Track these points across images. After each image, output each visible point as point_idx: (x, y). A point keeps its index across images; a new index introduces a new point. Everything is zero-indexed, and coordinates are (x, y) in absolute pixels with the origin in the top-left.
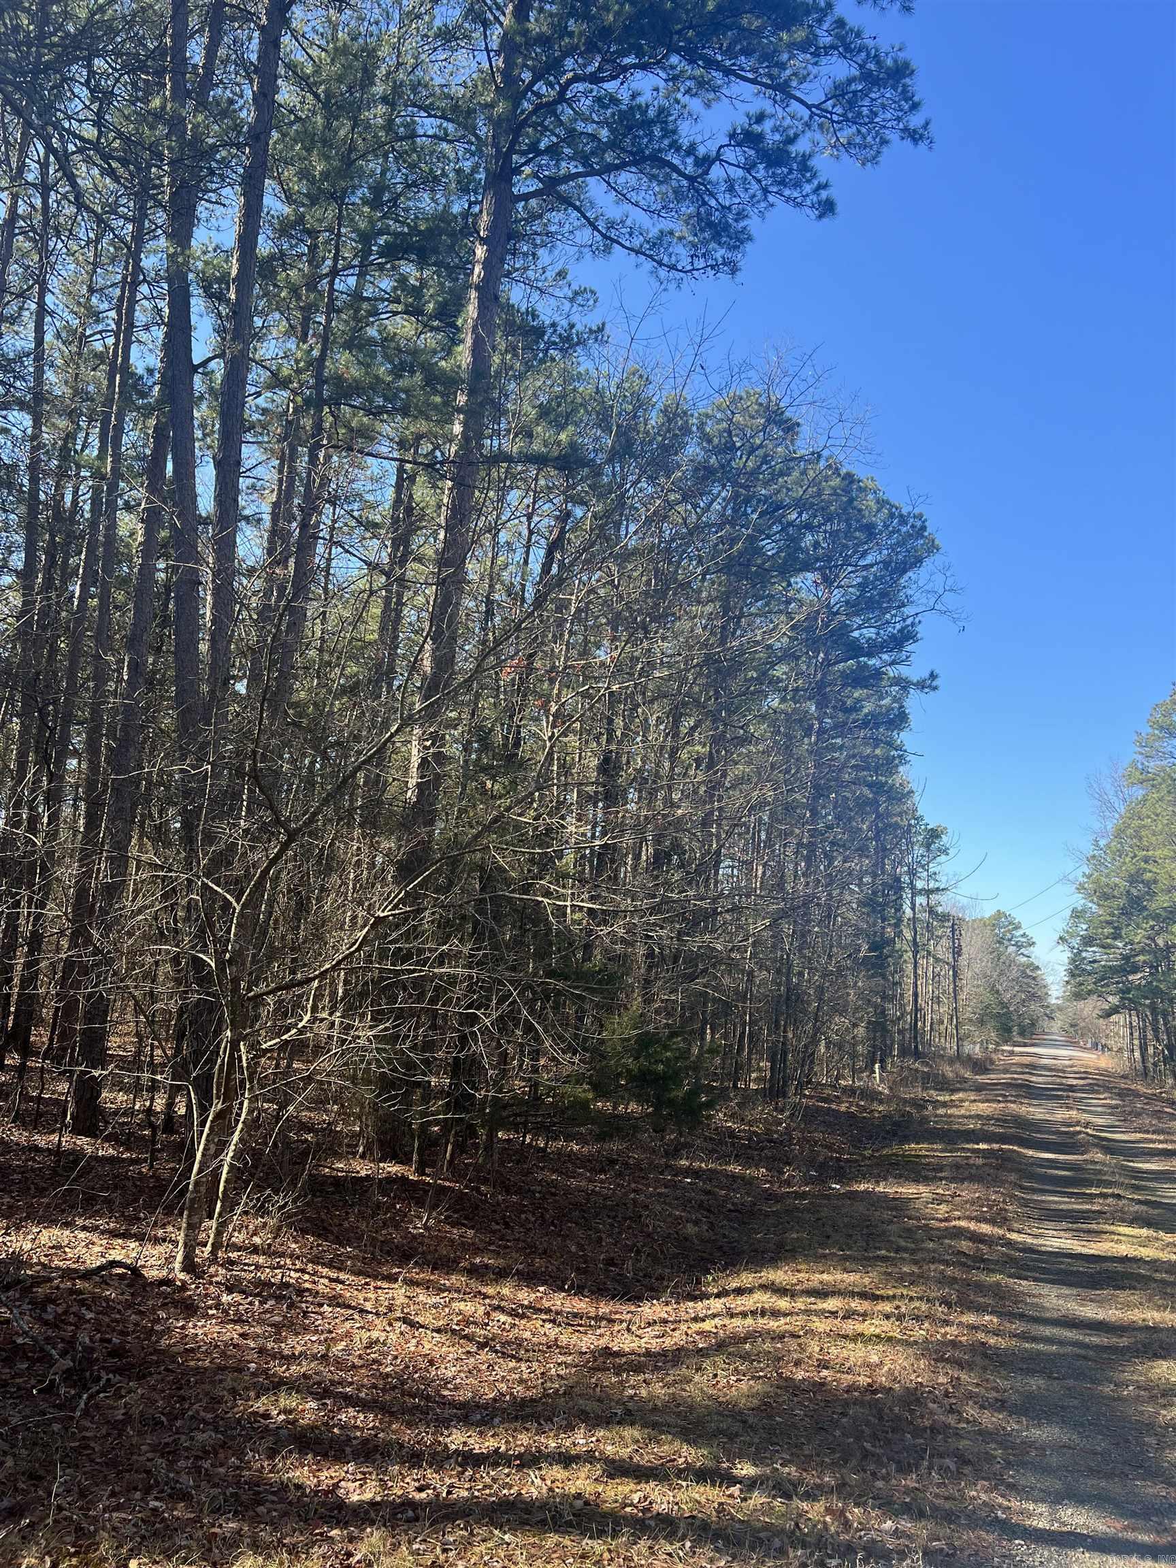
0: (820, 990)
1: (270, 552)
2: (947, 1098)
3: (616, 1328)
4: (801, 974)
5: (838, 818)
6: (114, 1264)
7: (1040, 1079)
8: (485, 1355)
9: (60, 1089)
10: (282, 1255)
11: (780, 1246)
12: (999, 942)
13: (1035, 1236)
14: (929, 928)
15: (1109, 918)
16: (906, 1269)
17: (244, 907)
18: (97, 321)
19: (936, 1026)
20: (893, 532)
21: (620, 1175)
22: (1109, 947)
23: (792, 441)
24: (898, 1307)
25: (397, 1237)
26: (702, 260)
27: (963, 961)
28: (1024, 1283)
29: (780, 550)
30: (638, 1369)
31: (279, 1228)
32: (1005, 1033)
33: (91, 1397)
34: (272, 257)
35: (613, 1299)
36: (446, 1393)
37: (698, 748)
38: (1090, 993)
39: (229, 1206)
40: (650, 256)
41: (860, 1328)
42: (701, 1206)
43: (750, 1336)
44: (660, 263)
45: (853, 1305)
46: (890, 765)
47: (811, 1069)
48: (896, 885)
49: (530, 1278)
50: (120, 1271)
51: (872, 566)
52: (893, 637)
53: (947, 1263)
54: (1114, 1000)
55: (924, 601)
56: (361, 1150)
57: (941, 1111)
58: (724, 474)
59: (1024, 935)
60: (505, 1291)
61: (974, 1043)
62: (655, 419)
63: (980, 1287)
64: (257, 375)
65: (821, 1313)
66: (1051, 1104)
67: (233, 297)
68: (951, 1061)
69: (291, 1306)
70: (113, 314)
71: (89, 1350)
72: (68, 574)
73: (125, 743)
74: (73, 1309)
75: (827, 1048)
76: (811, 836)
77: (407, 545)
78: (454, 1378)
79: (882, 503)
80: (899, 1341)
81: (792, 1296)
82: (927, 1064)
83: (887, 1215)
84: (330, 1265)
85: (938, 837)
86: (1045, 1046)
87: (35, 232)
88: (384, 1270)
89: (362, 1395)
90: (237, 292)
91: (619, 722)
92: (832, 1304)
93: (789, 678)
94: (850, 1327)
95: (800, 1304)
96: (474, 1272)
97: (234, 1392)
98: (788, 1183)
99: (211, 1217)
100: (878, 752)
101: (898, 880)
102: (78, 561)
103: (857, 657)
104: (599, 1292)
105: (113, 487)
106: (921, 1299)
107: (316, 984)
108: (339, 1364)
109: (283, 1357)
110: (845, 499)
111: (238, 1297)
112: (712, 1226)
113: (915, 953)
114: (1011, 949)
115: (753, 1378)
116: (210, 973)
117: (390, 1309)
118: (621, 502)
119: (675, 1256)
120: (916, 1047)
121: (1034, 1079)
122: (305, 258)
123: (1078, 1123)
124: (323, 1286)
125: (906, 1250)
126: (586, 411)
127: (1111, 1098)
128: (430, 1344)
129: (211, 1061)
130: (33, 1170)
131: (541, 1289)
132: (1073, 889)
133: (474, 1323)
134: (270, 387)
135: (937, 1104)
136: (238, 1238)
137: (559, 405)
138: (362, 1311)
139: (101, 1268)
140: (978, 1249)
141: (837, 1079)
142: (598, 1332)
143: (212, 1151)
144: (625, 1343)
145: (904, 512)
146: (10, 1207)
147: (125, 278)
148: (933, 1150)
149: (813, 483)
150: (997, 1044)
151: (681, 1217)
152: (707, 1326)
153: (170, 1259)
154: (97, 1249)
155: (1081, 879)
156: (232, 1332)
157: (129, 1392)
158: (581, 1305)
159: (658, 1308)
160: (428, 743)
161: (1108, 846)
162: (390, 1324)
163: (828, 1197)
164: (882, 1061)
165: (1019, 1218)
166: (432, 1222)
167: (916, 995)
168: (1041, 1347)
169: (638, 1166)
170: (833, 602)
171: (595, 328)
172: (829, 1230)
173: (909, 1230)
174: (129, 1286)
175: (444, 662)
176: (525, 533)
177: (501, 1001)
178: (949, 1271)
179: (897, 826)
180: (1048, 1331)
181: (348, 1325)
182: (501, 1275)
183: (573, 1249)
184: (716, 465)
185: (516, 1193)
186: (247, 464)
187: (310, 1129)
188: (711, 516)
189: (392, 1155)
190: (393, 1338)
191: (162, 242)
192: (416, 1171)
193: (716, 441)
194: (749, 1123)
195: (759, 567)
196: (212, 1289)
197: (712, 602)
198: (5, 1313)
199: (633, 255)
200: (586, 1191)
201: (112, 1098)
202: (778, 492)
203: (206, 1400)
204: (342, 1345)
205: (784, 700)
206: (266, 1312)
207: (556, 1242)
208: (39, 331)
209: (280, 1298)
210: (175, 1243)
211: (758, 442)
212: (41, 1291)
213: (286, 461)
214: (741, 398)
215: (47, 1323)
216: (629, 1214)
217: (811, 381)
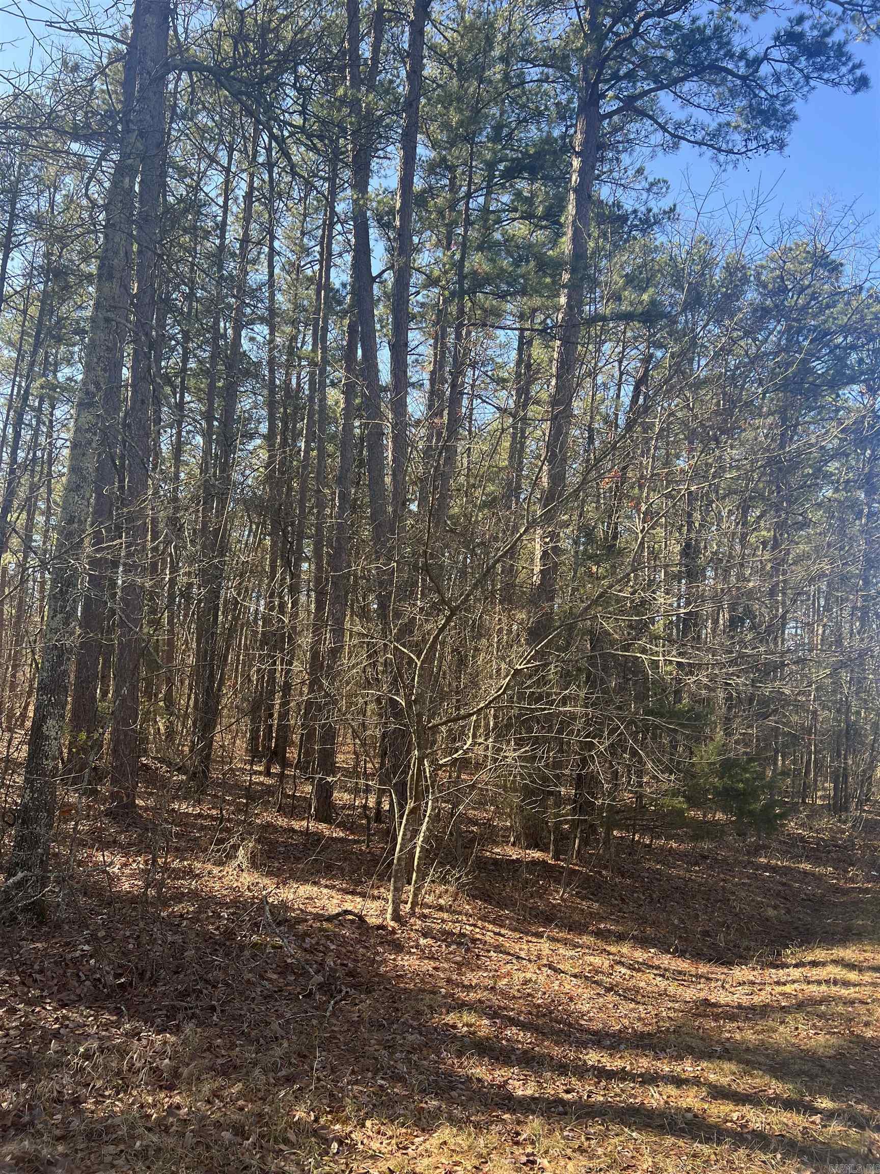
1: (430, 407)
3: (713, 985)
4: (858, 713)
6: (347, 912)
8: (611, 997)
9: (306, 790)
10: (460, 913)
11: (848, 930)
17: (423, 662)
18: (308, 255)
21: (711, 867)
23: (837, 280)
25: (541, 905)
26: (754, 142)
29: (828, 369)
30: (733, 1018)
31: (457, 894)
33: (336, 1003)
34: (424, 191)
35: (709, 961)
36: (583, 1022)
37: (764, 533)
39: (422, 876)
40: (711, 146)
42: (778, 894)
43: (825, 1000)
44: (720, 150)
47: (869, 790)
49: (643, 942)
50: (350, 917)
56: (512, 839)
58: (779, 312)
60: (625, 950)
62: (718, 275)
64: (416, 279)
67: (398, 224)
69: (468, 950)
70: (318, 248)
71: (334, 970)
72: (297, 435)
73: (339, 550)
74: (322, 942)
76: (864, 601)
77: (527, 392)
78: (588, 1012)
81: (860, 971)
84: (493, 922)
87: (266, 198)
88: (533, 928)
89: (522, 1018)
90: (400, 220)
91: (697, 515)
93: (841, 473)
95: (867, 977)
96: (598, 934)
97: (431, 1007)
98: (852, 880)
99: (410, 884)
102: (303, 425)
104: (698, 956)
105: (323, 371)
107: (474, 718)
108: (504, 994)
109: (464, 986)
111: (430, 941)
112: (788, 911)
115: (829, 1033)
116: (402, 710)
117: (539, 957)
118: (693, 343)
119: (759, 933)
122: (447, 188)
124: (489, 937)
126: (662, 274)
128: (570, 985)
129: (405, 773)
130: (292, 845)
131: (652, 950)
133: (602, 972)
134: (425, 286)
136: (429, 899)
137: (641, 273)
138: (518, 958)
139: (338, 915)
142: (699, 987)
143: (408, 837)
144: (721, 997)
146: (279, 870)
147: (325, 221)
149: (856, 311)
151: (762, 903)
152: (788, 989)
153: (383, 911)
154: (335, 901)
156: (428, 966)
157: (361, 1002)
158: (683, 965)
159: (746, 972)
160: (547, 540)
162: (539, 969)
166: (566, 895)
169: (725, 862)
170: (877, 407)
171: (667, 209)
174: (357, 928)
175: (557, 478)
176: (617, 374)
177: (611, 732)
181: (509, 967)
182: (621, 938)
183: (676, 922)
184: (772, 305)
185: (629, 877)
186: (412, 345)
187: (475, 823)
188: (768, 347)
189: (536, 846)
190: (542, 979)
191: (349, 192)
192: (553, 857)
193: (770, 286)
194: (817, 831)
195: (811, 384)
196: (413, 934)
197: (772, 414)
198: (278, 941)
199: (697, 146)
200: (684, 879)
201: (341, 797)
202: (826, 321)
203: (412, 1012)
204: (505, 981)
205: (837, 490)
206: (450, 953)
207: (663, 916)
208: (271, 267)
209: (460, 944)
210: (387, 900)
211: (807, 283)
212: (301, 928)
213: (439, 339)
214: (791, 249)
215: (305, 950)
216: (720, 898)
217: (852, 227)
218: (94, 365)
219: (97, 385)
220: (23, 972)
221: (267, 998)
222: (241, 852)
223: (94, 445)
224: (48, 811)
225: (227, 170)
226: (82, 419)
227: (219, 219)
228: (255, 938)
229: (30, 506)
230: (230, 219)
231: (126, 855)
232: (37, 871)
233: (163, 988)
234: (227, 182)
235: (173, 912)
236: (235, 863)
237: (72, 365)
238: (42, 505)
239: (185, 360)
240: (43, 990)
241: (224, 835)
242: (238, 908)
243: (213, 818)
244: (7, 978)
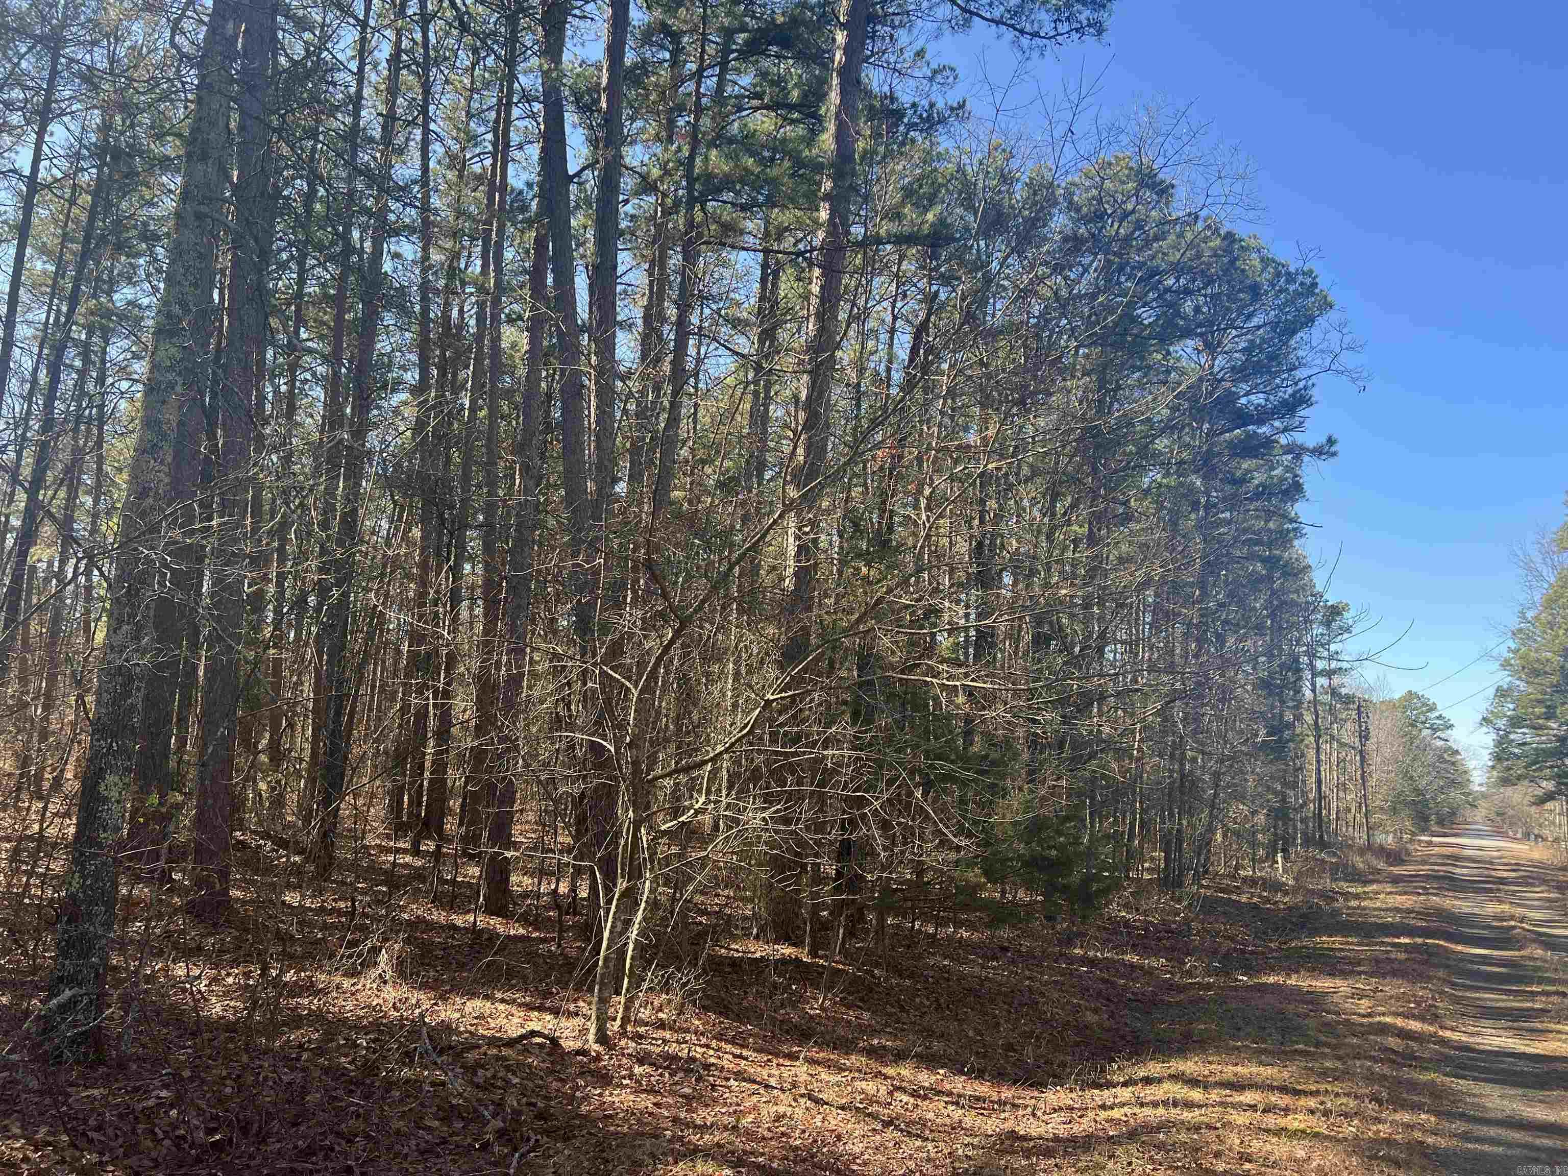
0: (1217, 775)
1: (644, 357)
2: (1360, 890)
3: (1021, 1113)
4: (1194, 760)
5: (1231, 595)
6: (533, 1033)
7: (1465, 871)
8: (891, 1134)
9: (470, 873)
10: (687, 1031)
11: (1187, 1036)
12: (1413, 726)
13: (1472, 1034)
14: (1331, 710)
15: (1540, 697)
16: (1328, 1064)
17: (642, 692)
18: (476, 145)
19: (1342, 815)
20: (1281, 291)
21: (1013, 962)
22: (1540, 728)
23: (1167, 204)
24: (1322, 1103)
25: (794, 1017)
26: (1066, 24)
27: (1371, 744)
28: (1461, 1082)
29: (1158, 317)
30: (1048, 1153)
31: (683, 1005)
32: (1422, 820)
33: (522, 1156)
34: (635, 66)
35: (1015, 1083)
36: (855, 1167)
37: (1075, 528)
38: (1519, 778)
39: (636, 982)
40: (1012, 26)
41: (1282, 1122)
42: (1099, 994)
43: (1164, 1126)
44: (1022, 32)
45: (1273, 1099)
46: (1284, 538)
47: (1207, 859)
48: (1294, 666)
49: (929, 1061)
50: (539, 1040)
51: (1258, 327)
52: (1284, 403)
53: (1374, 1059)
54: (1549, 785)
55: (1319, 361)
56: (755, 931)
57: (1353, 903)
58: (1096, 243)
59: (1440, 717)
60: (904, 1072)
61: (1387, 833)
62: (1020, 193)
63: (1413, 1086)
64: (628, 183)
65: (1236, 1106)
66: (1481, 897)
67: (604, 105)
68: (1362, 852)
69: (699, 1079)
70: (490, 136)
71: (517, 1113)
72: (457, 388)
73: (522, 542)
74: (501, 1074)
75: (1225, 836)
76: (1202, 616)
77: (773, 339)
78: (862, 1154)
79: (1266, 262)
80: (1327, 1137)
81: (1205, 1088)
82: (1335, 854)
83: (1303, 1009)
84: (733, 1042)
85: (1339, 613)
86: (1469, 836)
87: (418, 65)
88: (785, 1048)
89: (775, 1165)
90: (608, 101)
91: (992, 504)
92: (1248, 1097)
93: (1172, 451)
94: (1271, 1121)
95: (1215, 1095)
96: (871, 1052)
97: (653, 1156)
98: (1190, 974)
99: (618, 993)
100: (1271, 525)
101: (1296, 660)
102: (466, 374)
103: (1245, 425)
104: (1000, 1077)
105: (496, 302)
106: (1347, 1095)
107: (709, 767)
108: (750, 1135)
109: (696, 1126)
110: (1225, 260)
111: (648, 1069)
112: (1112, 1016)
113: (1318, 737)
114: (1426, 732)
115: (1170, 1168)
116: (610, 758)
117: (794, 1085)
118: (988, 280)
119: (1077, 1044)
120: (1321, 837)
121: (1457, 870)
122: (666, 65)
123: (1512, 917)
124: (727, 1062)
125: (1328, 1045)
126: (947, 190)
127: (1549, 891)
128: (836, 1120)
129: (615, 842)
130: (453, 946)
131: (941, 1071)
132: (1496, 666)
133: (877, 1102)
134: (637, 193)
135: (1347, 895)
136: (645, 1014)
137: (921, 187)
138: (767, 1086)
139: (522, 1037)
140: (1407, 1046)
141: (1237, 868)
142: (1003, 1116)
143: (619, 929)
144: (1033, 1128)
145: (1292, 269)
146: (436, 980)
147: (500, 100)
148: (1348, 943)
149: (1190, 246)
150: (1413, 834)
151: (1079, 1006)
152: (1116, 1113)
153: (584, 1031)
154: (515, 1020)
155: (1507, 655)
156: (646, 1102)
157: (557, 1153)
158: (982, 1089)
159: (1062, 1095)
160: (807, 529)
161: (1537, 618)
162: (795, 1100)
163: (1236, 989)
164: (1284, 851)
165: (1453, 1015)
166: (827, 1003)
167: (1319, 782)
168: (1486, 1148)
169: (1030, 955)
170: (1216, 369)
171: (955, 105)
172: (1241, 1023)
173: (1327, 1024)
174: (549, 1054)
175: (816, 450)
176: (889, 319)
177: (890, 782)
178: (1377, 1068)
179: (1294, 604)
180: (1493, 1132)
181: (755, 1099)
182: (900, 1056)
183: (971, 1034)
184: (1086, 234)
185: (909, 977)
186: (620, 270)
187: (704, 913)
188: (1082, 288)
189: (785, 937)
190: (799, 1112)
191: (535, 61)
192: (810, 953)
193: (1085, 209)
194: (1145, 913)
195: (1136, 336)
196: (624, 1061)
197: (1088, 375)
198: (441, 1076)
199: (994, 26)
200: (979, 977)
201: (520, 882)
202: (1153, 257)
203: (628, 1163)
204: (750, 1119)
205: (1167, 475)
206: (676, 1084)
207: (953, 1026)
208: (425, 158)
209: (688, 1071)
210: (588, 1018)
211: (1130, 207)
212: (471, 1056)
213: (657, 265)
214: (1110, 164)
215: (478, 1086)
216: (1025, 1000)
217: (1185, 139)
218: (179, 278)
219: (183, 305)
220: (74, 1129)
221: (425, 1152)
222: (383, 957)
223: (179, 389)
224: (105, 903)
225: (364, 24)
226: (161, 354)
227: (352, 90)
228: (406, 1072)
229: (71, 479)
230: (366, 92)
231: (216, 966)
232: (91, 987)
233: (278, 1146)
234: (363, 40)
235: (289, 1041)
236: (374, 973)
237: (135, 284)
238: (87, 479)
239: (301, 282)
240: (102, 1154)
241: (358, 935)
242: (381, 1032)
243: (339, 912)
244: (51, 1139)
